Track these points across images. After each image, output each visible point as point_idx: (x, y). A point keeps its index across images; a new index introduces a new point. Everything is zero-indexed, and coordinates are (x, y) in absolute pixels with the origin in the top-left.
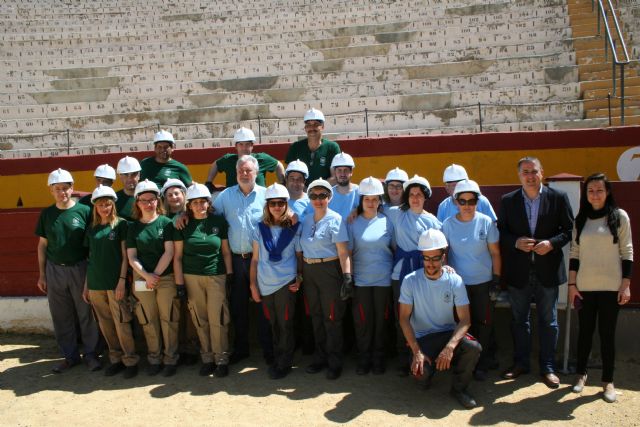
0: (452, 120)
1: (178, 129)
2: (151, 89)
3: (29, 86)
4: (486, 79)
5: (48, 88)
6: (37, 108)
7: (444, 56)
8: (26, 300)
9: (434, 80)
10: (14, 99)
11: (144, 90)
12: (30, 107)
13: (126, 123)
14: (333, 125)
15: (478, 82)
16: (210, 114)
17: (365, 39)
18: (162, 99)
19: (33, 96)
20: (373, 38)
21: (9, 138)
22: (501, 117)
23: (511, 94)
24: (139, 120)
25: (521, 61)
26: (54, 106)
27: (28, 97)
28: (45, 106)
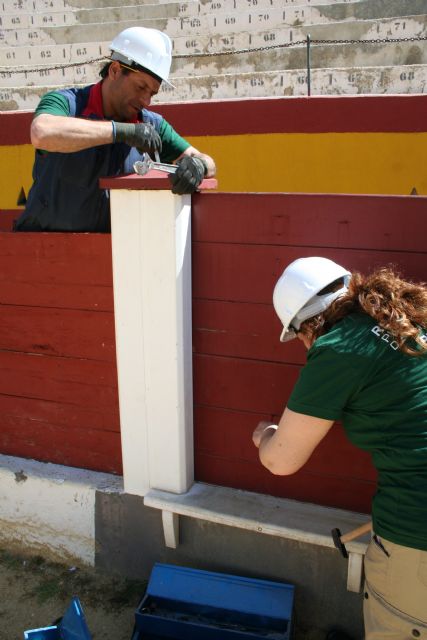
1: (295, 78)
2: (234, 20)
3: (45, 20)
5: (72, 21)
6: (56, 50)
8: (21, 477)
10: (24, 37)
11: (221, 22)
12: (45, 48)
13: (198, 71)
16: (346, 55)
18: (254, 33)
19: (50, 32)
21: (14, 91)
24: (219, 66)
26: (80, 46)
27: (44, 35)
28: (67, 47)
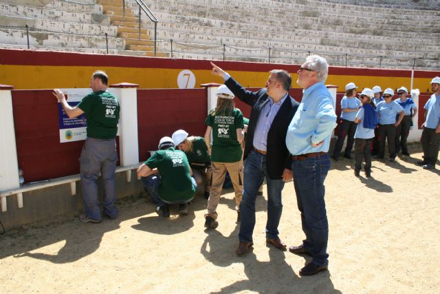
0: (45, 42)
4: (53, 13)
9: (13, 6)
15: (48, 14)
22: (78, 43)
23: (78, 28)
25: (70, 4)
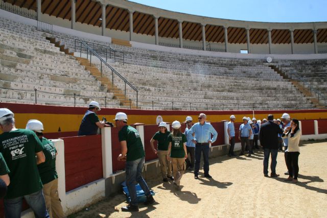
0: (88, 102)
7: (57, 72)
14: (48, 98)
17: (12, 53)
20: (16, 54)
